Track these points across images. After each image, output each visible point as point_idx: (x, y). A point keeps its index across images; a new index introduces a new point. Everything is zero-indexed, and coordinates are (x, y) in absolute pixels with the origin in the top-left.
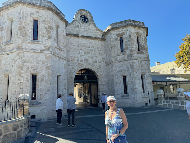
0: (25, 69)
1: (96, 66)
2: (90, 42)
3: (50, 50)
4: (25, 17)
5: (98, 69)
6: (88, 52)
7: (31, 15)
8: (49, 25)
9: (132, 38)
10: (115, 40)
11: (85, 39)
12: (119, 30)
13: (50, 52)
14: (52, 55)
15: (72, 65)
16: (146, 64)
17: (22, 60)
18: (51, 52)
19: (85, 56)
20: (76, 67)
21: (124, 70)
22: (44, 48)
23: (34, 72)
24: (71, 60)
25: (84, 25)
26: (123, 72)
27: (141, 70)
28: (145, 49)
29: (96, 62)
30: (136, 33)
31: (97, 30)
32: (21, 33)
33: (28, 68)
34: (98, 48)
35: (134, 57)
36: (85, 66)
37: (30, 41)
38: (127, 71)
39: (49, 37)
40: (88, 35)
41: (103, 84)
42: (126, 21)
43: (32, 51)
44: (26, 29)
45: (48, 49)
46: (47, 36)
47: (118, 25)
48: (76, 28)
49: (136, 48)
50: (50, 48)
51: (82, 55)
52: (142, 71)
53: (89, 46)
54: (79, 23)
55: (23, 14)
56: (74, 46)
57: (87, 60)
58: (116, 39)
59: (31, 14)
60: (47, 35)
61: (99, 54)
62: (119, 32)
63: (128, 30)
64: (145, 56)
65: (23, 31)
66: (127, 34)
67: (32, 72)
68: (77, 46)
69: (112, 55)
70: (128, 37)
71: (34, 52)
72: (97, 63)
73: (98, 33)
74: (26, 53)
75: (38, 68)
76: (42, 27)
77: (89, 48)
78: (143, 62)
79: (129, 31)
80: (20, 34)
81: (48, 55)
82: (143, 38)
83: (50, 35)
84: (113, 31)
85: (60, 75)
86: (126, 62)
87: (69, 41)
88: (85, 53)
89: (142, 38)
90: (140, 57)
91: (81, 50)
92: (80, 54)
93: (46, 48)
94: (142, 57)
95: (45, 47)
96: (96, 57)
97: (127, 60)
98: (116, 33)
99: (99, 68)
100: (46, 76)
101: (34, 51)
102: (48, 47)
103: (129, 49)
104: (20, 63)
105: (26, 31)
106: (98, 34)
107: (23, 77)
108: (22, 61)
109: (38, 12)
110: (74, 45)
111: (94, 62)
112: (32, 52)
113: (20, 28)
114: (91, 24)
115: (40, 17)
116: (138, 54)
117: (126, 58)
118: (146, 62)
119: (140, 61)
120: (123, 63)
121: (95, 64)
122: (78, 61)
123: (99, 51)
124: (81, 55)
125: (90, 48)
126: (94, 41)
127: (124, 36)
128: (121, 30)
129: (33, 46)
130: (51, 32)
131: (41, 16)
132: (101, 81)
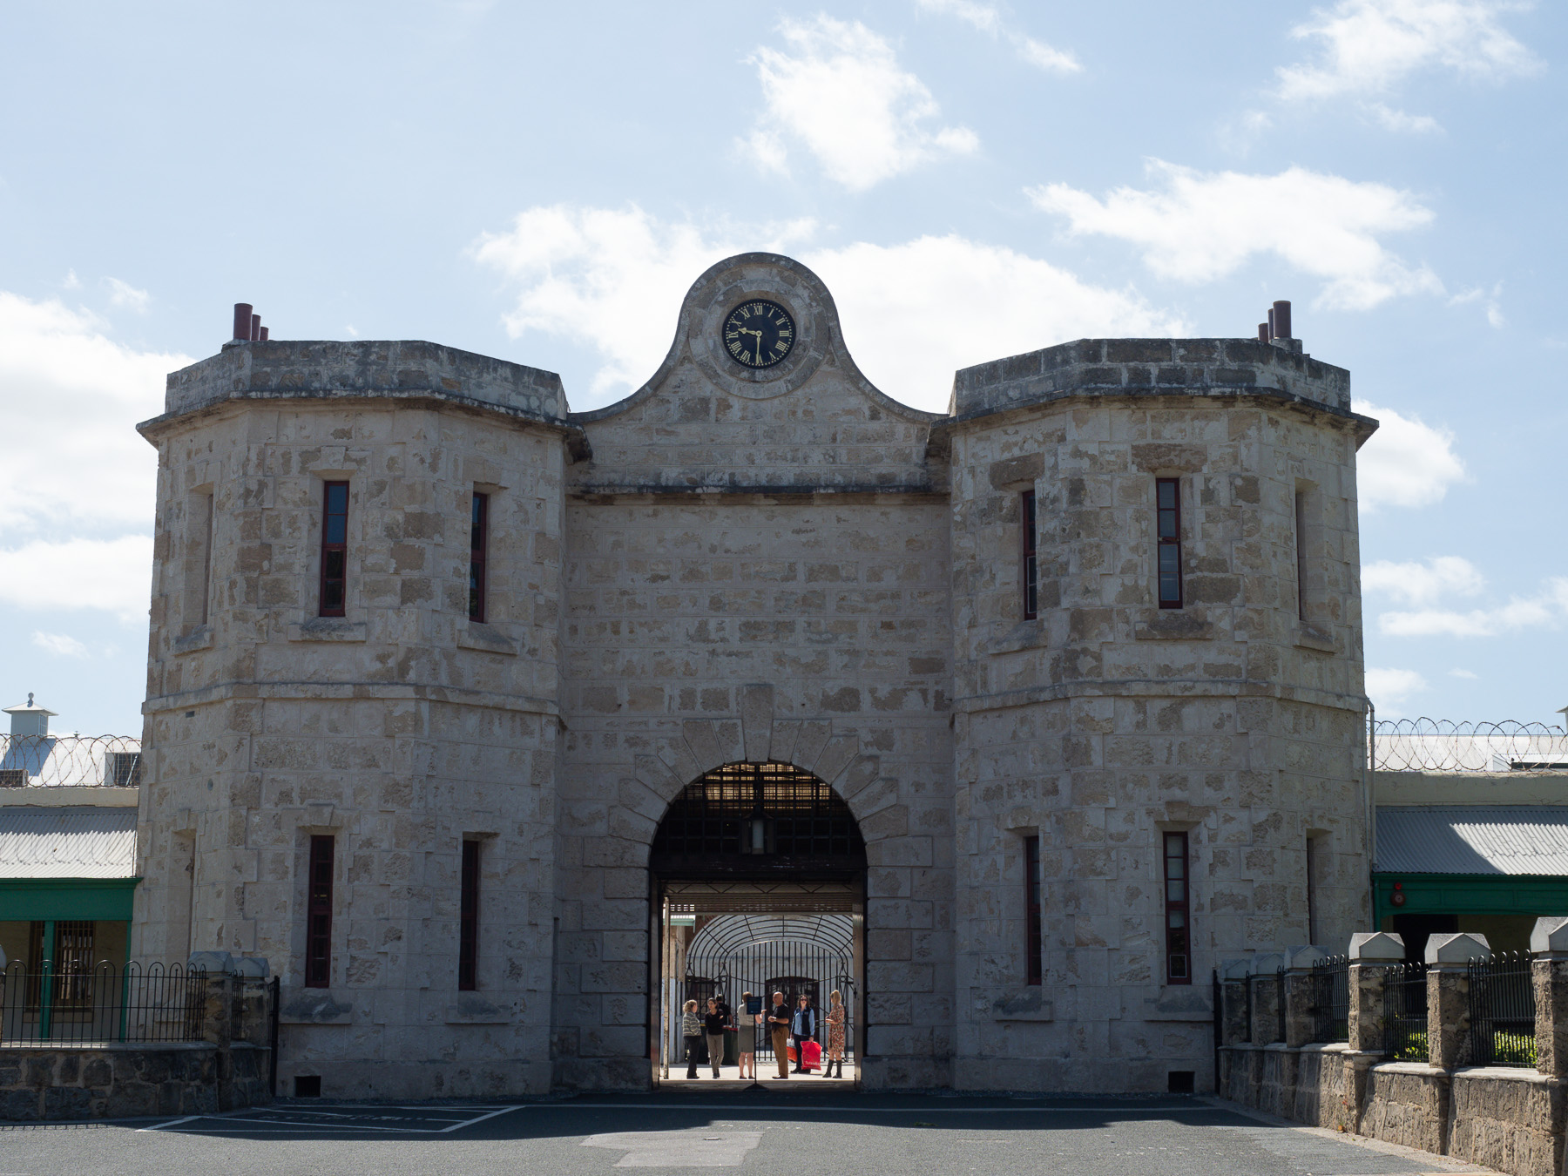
0: (267, 806)
1: (851, 733)
2: (798, 532)
3: (412, 676)
4: (271, 486)
5: (862, 759)
6: (781, 618)
7: (304, 463)
8: (413, 508)
9: (1088, 505)
10: (984, 513)
11: (754, 512)
12: (1011, 430)
13: (410, 692)
14: (425, 707)
15: (631, 742)
16: (1228, 727)
17: (256, 748)
18: (419, 688)
19: (748, 655)
20: (669, 756)
21: (1025, 785)
22: (378, 665)
23: (320, 821)
24: (624, 696)
25: (750, 391)
26: (1019, 799)
27: (1167, 782)
28: (1224, 592)
29: (847, 700)
30: (1137, 452)
31: (874, 416)
32: (252, 586)
33: (285, 796)
34: (875, 575)
35: (1096, 669)
36: (741, 745)
37: (296, 634)
38: (1047, 793)
39: (411, 592)
40: (788, 474)
41: (904, 891)
42: (1059, 359)
43: (309, 695)
44: (278, 558)
45: (403, 669)
46: (399, 587)
47: (1002, 385)
48: (681, 429)
49: (1129, 594)
50: (413, 663)
51: (720, 647)
52: (1177, 794)
53: (792, 567)
54: (712, 375)
55: (261, 464)
56: (656, 578)
57: (761, 691)
58: (989, 511)
59: (308, 456)
60: (398, 581)
61: (888, 626)
62: (1007, 447)
63: (1062, 439)
64: (1223, 659)
65: (262, 572)
66: (1055, 466)
67: (307, 820)
68: (684, 578)
69: (957, 643)
70: (1065, 494)
71: (317, 699)
72: (855, 707)
73: (880, 437)
74: (274, 707)
75: (339, 796)
76: (369, 530)
77: (786, 579)
78: (1188, 711)
79: (1069, 448)
80: (247, 594)
81: (398, 712)
82: (1224, 494)
83: (415, 574)
84: (971, 440)
85: (496, 835)
86: (1038, 715)
87: (617, 544)
88: (751, 630)
89: (1208, 496)
90: (1166, 669)
91: (717, 604)
92: (707, 640)
93: (391, 663)
94: (1192, 667)
95: (382, 658)
96: (854, 653)
97: (1046, 696)
98: (989, 460)
99: (873, 751)
100: (385, 845)
101: (318, 689)
102: (401, 654)
103: (1066, 602)
104: (242, 772)
105: (281, 568)
106: (881, 448)
107: (259, 854)
108: (254, 756)
109: (344, 434)
110: (661, 570)
111: (828, 703)
112: (306, 699)
113: (244, 553)
114: (825, 367)
115: (360, 462)
116: (1145, 647)
117: (1045, 678)
118: (1227, 707)
119: (1156, 707)
120: (1023, 721)
121: (841, 720)
122: (684, 706)
123: (881, 597)
124: (713, 653)
125: (799, 586)
126: (844, 511)
127: (1042, 488)
128: (1025, 431)
129: (315, 661)
130: (421, 554)
131: (363, 454)
132: (883, 872)
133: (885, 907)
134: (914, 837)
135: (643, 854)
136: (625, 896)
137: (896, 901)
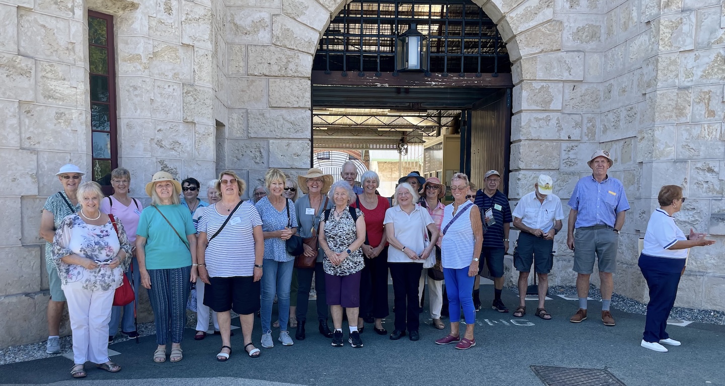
41: (556, 105)
132: (537, 86)
133: (537, 120)
134: (567, 52)
135: (306, 63)
136: (290, 105)
137: (548, 114)
